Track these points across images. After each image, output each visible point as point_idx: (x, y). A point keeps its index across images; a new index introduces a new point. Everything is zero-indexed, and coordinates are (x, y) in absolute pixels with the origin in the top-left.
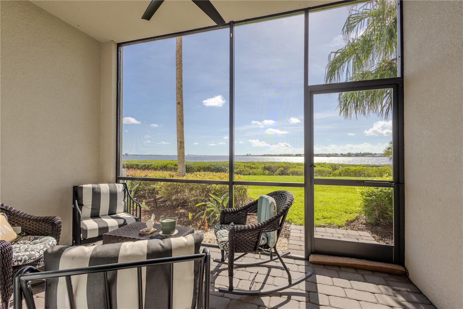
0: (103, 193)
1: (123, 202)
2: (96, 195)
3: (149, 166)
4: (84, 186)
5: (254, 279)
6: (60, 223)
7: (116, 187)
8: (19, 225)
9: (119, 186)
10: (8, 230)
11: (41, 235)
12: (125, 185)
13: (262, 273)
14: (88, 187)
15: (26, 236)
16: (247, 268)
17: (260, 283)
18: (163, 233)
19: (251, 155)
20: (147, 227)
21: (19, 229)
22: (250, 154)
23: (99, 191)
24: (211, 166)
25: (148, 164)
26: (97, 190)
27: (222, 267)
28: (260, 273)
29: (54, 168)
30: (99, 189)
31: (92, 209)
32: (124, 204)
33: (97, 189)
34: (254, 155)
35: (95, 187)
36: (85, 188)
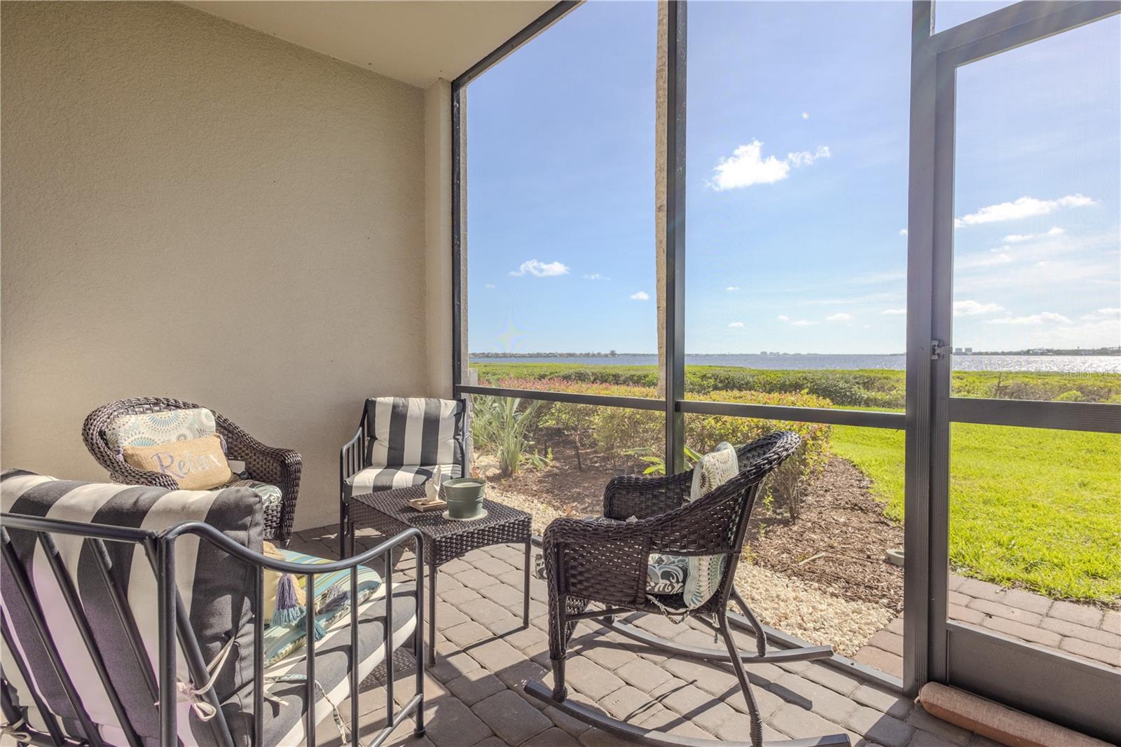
0: (411, 417)
1: (453, 441)
2: (399, 418)
3: (641, 379)
4: (379, 399)
5: (664, 696)
6: (299, 463)
7: (440, 406)
8: (243, 459)
9: (446, 404)
10: (214, 462)
11: (264, 481)
12: (462, 404)
13: (707, 688)
14: (385, 402)
15: (248, 479)
16: (673, 660)
17: (677, 711)
18: (450, 515)
19: (973, 351)
20: (426, 495)
21: (240, 466)
22: (969, 350)
23: (405, 411)
24: (805, 382)
25: (639, 373)
26: (401, 411)
27: (607, 637)
28: (699, 686)
29: (332, 361)
30: (406, 407)
31: (390, 448)
32: (453, 445)
33: (402, 407)
34: (982, 351)
35: (397, 403)
36: (380, 403)
